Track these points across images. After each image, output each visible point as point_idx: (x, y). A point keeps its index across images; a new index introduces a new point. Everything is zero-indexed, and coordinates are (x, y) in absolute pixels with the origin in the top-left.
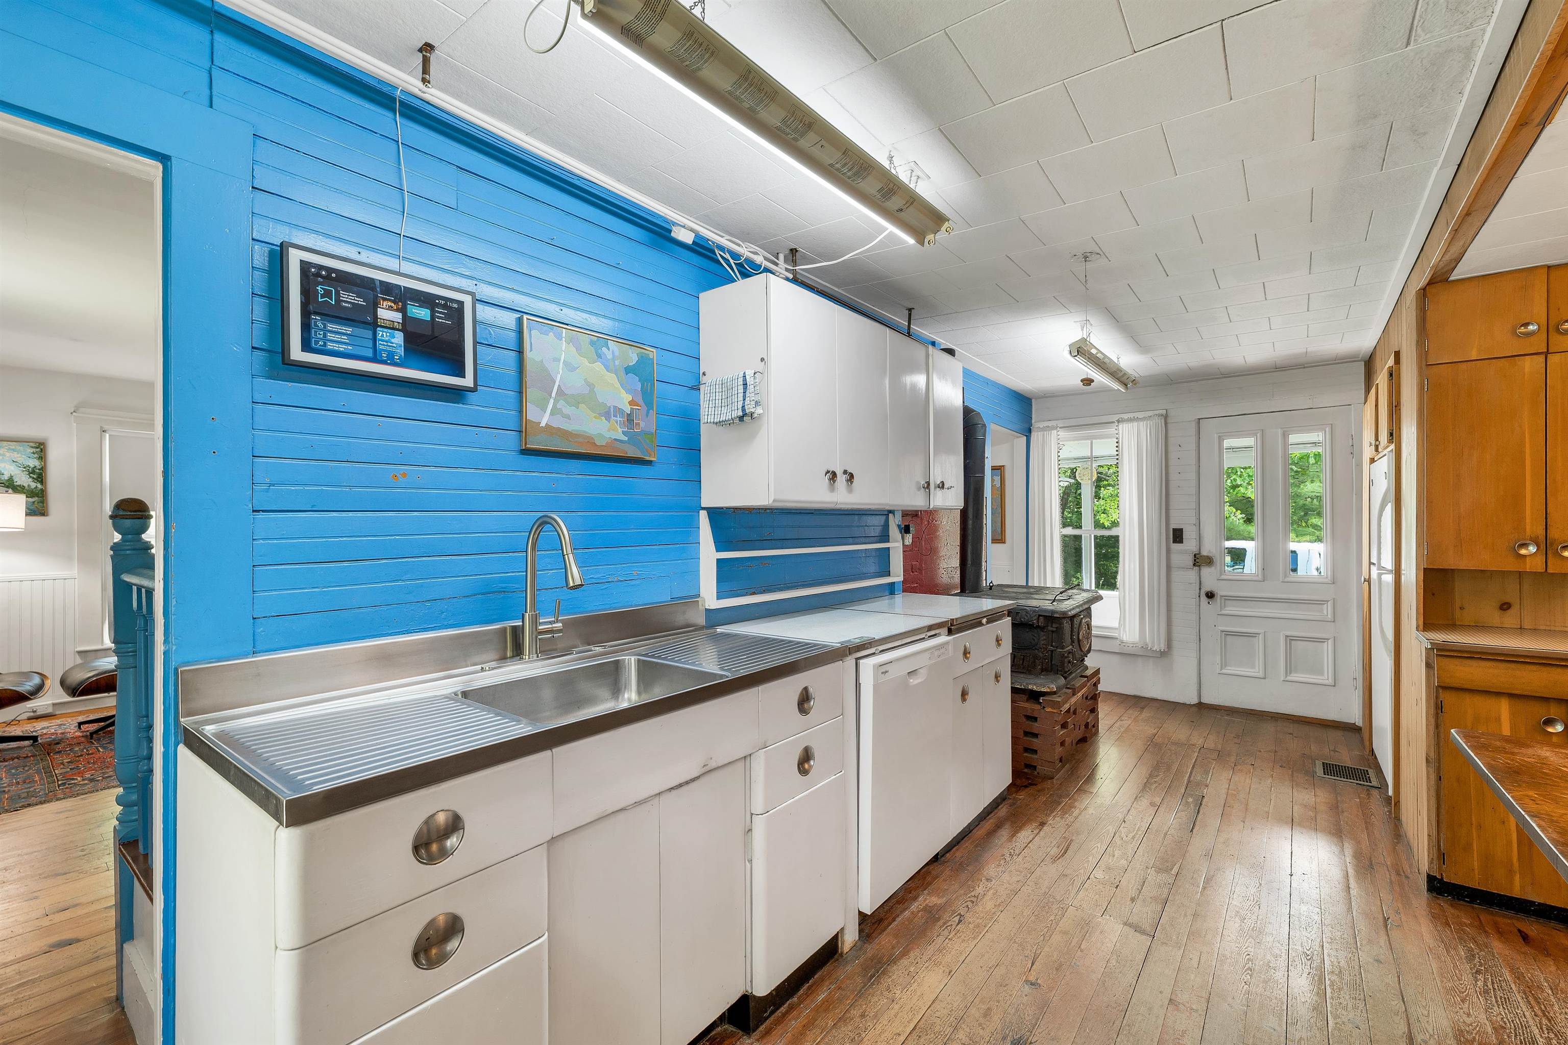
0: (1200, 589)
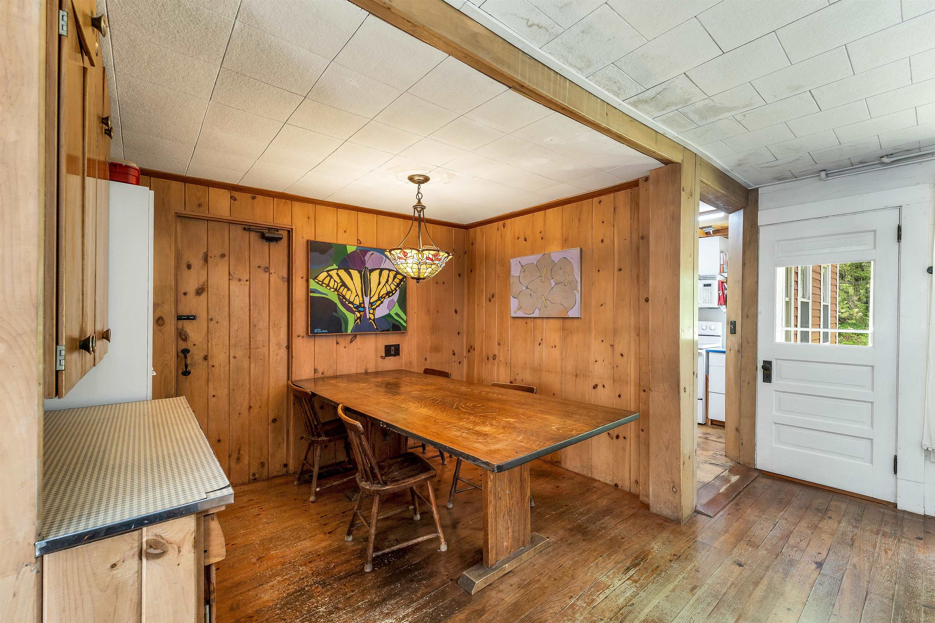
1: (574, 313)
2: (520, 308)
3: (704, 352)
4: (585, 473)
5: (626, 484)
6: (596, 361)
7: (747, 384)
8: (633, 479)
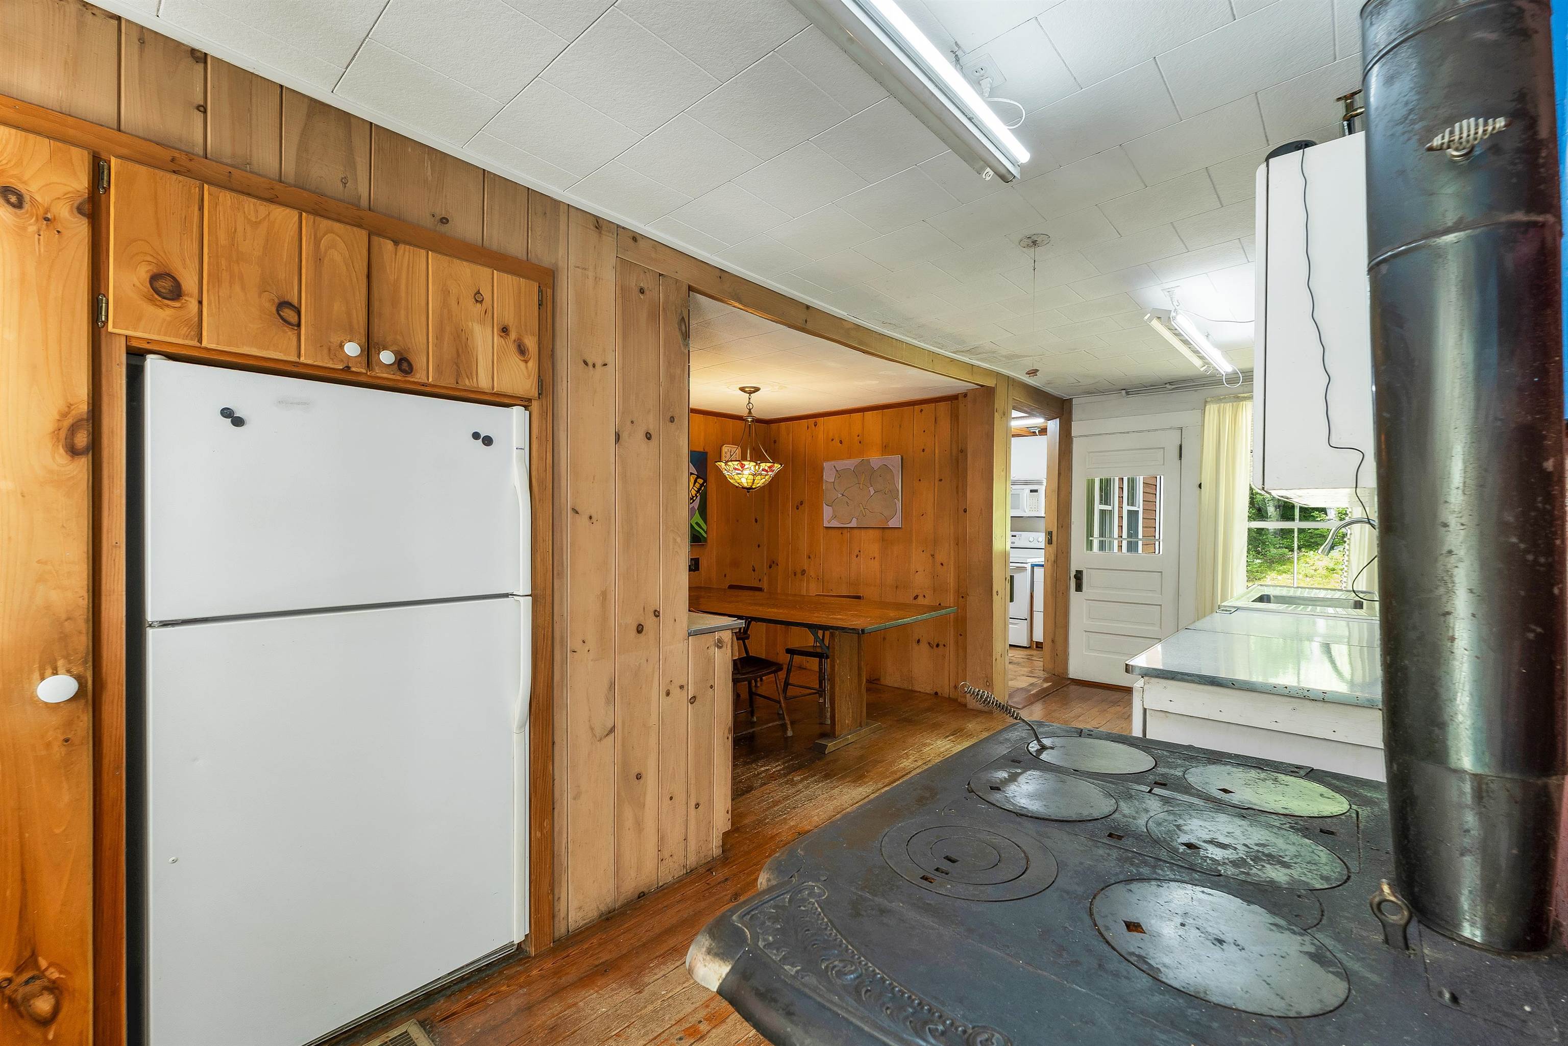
1: (895, 522)
2: (834, 517)
3: (1029, 567)
4: (905, 686)
5: (946, 691)
6: (917, 572)
7: (1061, 594)
8: (952, 684)
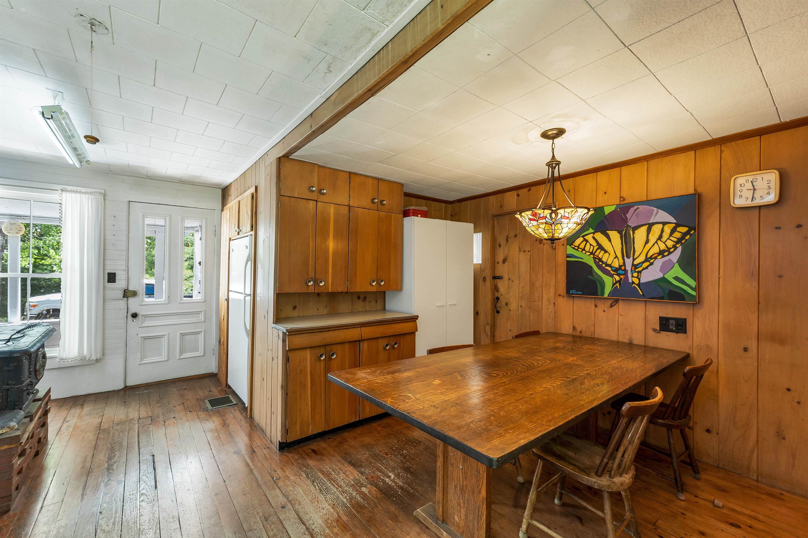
0: (127, 312)
